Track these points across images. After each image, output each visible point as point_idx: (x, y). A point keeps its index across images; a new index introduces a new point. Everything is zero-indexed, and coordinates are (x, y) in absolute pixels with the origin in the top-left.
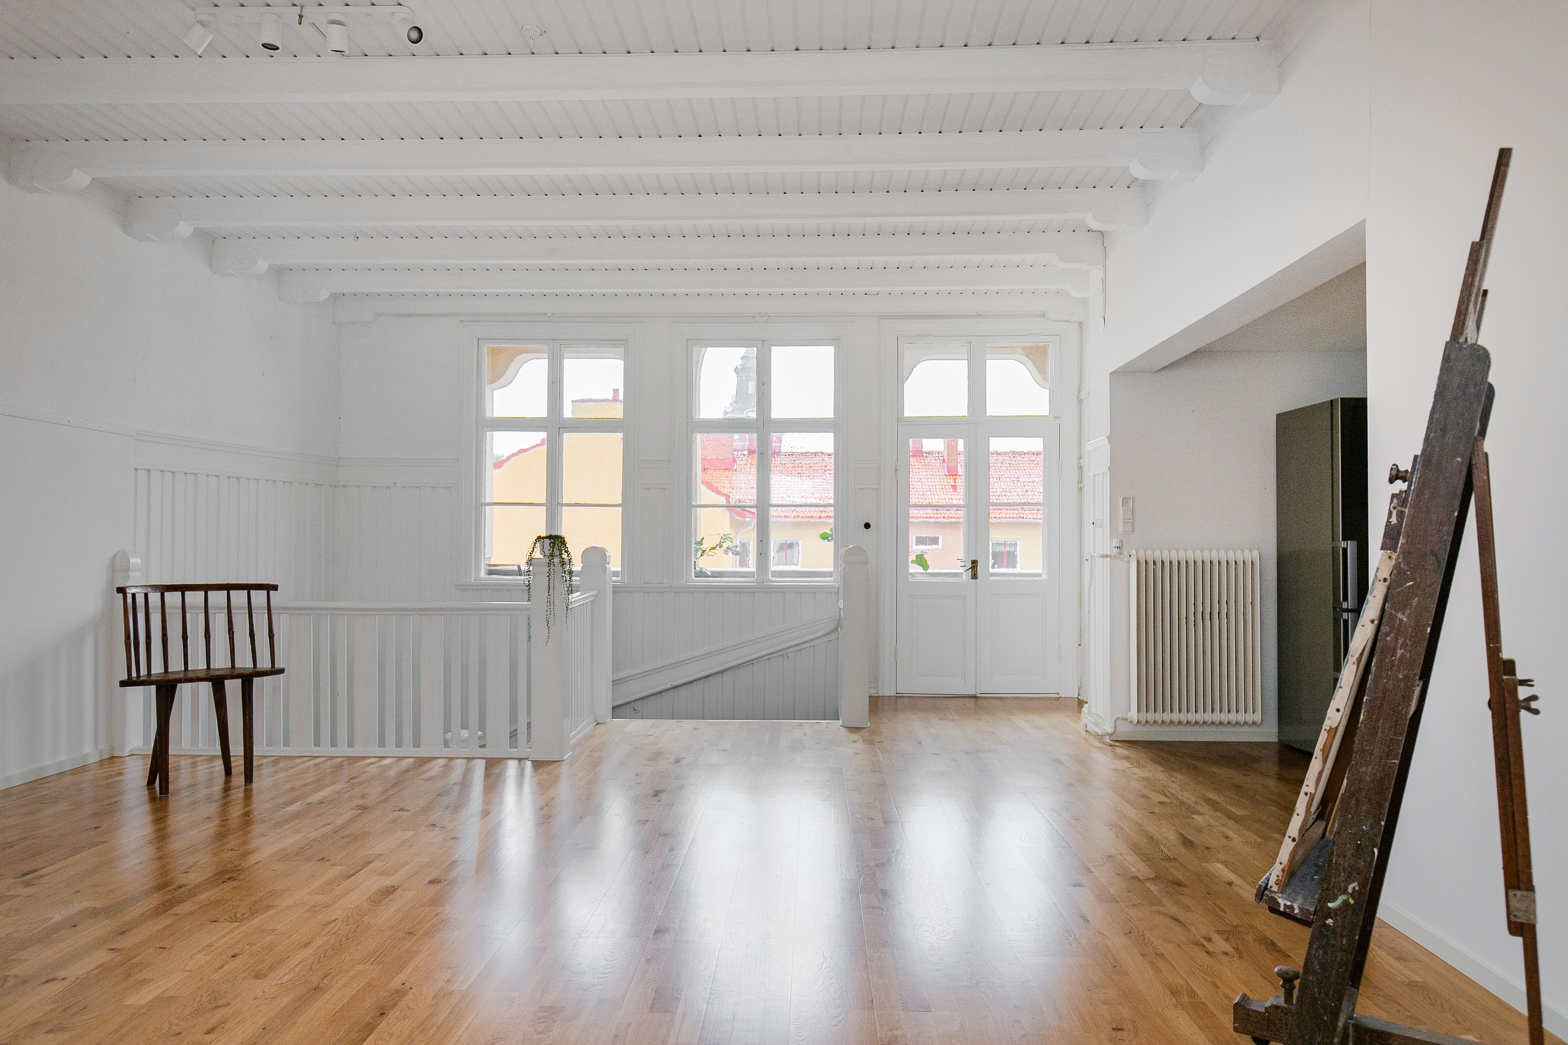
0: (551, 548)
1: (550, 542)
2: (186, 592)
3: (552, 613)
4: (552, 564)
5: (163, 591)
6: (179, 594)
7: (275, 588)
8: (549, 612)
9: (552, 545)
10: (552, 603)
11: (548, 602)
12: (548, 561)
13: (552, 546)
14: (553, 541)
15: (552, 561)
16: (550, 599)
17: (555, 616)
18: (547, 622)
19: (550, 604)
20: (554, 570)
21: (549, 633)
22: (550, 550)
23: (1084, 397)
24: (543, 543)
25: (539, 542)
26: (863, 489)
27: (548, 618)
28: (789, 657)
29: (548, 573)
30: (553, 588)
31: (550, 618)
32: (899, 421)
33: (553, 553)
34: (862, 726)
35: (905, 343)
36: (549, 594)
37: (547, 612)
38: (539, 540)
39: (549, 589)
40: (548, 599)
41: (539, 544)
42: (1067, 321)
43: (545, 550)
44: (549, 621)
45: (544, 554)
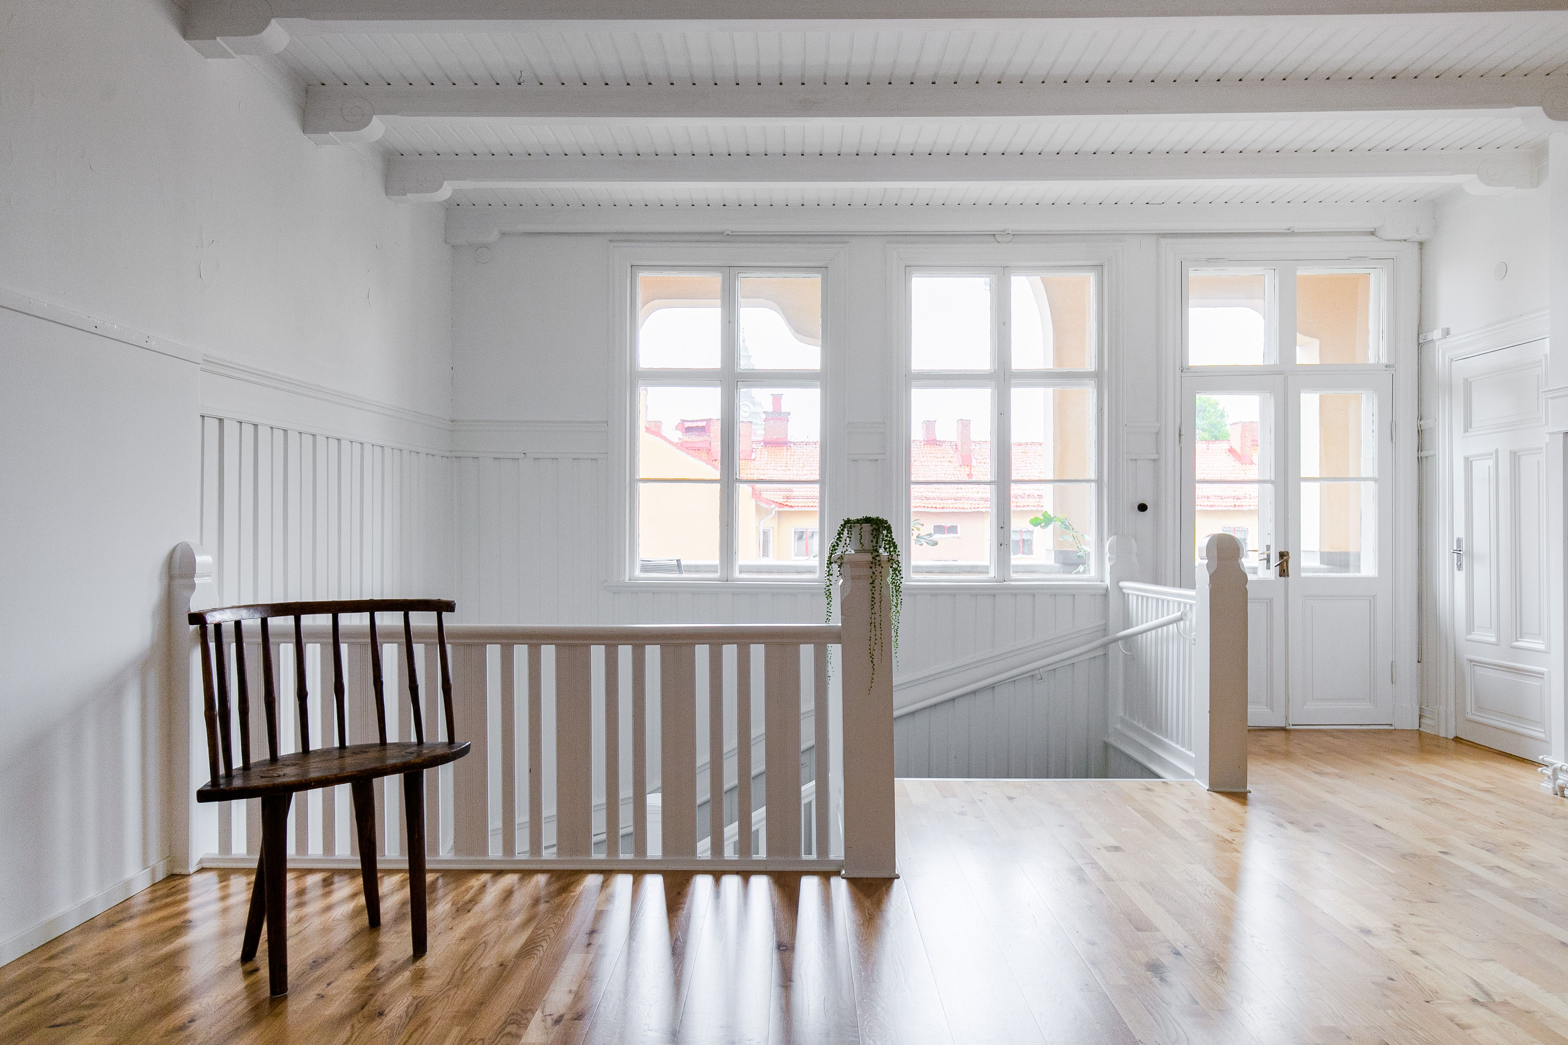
0: (874, 538)
1: (872, 528)
2: (302, 616)
3: (879, 641)
4: (877, 563)
5: (266, 616)
6: (290, 620)
7: (449, 607)
8: (873, 639)
9: (874, 533)
10: (877, 625)
11: (873, 625)
12: (870, 559)
13: (875, 535)
14: (876, 527)
15: (878, 558)
16: (875, 619)
17: (882, 646)
18: (871, 657)
19: (875, 628)
20: (880, 573)
21: (873, 674)
22: (872, 541)
23: (1440, 336)
24: (860, 530)
25: (851, 528)
26: (1136, 460)
27: (872, 650)
28: (1042, 679)
29: (872, 577)
30: (880, 602)
31: (874, 650)
32: (1182, 372)
33: (877, 546)
34: (1242, 790)
35: (1190, 269)
36: (873, 611)
37: (870, 640)
38: (851, 526)
39: (873, 603)
40: (873, 618)
41: (851, 531)
42: (1405, 240)
43: (860, 542)
44: (873, 655)
45: (862, 548)
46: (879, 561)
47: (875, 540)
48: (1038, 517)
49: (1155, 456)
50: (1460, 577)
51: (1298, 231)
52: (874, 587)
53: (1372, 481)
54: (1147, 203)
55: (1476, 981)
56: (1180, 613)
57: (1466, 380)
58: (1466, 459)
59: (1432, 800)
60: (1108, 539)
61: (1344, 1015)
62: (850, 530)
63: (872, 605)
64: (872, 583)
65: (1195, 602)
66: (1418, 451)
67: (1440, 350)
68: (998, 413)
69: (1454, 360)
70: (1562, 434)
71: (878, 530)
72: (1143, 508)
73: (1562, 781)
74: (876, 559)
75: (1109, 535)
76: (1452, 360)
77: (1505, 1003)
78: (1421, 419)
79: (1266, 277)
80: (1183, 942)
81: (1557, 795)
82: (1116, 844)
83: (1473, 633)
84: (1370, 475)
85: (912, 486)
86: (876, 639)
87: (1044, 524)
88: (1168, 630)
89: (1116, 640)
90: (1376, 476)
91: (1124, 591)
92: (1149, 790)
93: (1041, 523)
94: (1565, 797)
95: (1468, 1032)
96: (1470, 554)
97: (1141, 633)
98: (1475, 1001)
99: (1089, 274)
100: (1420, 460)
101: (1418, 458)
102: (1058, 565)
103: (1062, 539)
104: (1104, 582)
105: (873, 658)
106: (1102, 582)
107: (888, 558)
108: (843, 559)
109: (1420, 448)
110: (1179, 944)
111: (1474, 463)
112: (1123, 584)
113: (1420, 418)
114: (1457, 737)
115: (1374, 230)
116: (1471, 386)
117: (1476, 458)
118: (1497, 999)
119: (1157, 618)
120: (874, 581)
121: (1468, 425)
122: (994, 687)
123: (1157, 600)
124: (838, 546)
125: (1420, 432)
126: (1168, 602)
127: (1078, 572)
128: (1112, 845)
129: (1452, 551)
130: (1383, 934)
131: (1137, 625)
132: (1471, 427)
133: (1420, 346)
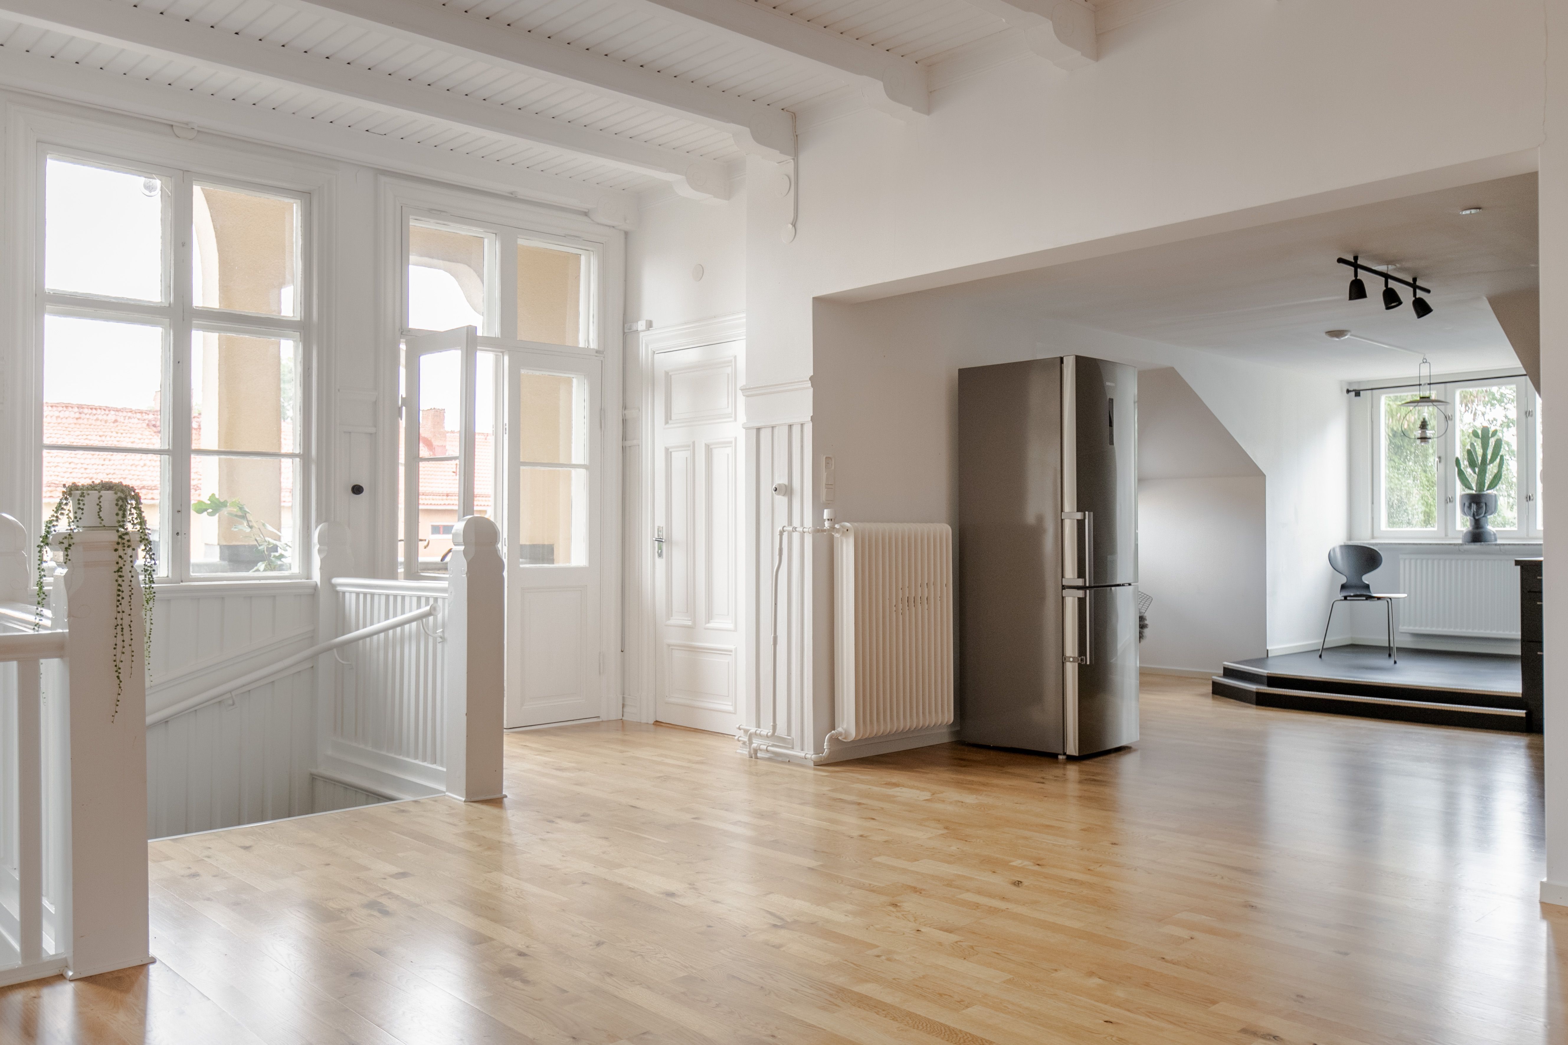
0: (120, 510)
1: (113, 497)
3: (127, 650)
4: (126, 544)
9: (120, 503)
11: (119, 627)
12: (115, 538)
13: (118, 507)
14: (119, 495)
16: (122, 619)
17: (133, 656)
18: (116, 671)
19: (122, 631)
20: (131, 557)
21: (119, 694)
22: (117, 514)
23: (644, 328)
24: (99, 498)
25: (84, 497)
26: (350, 432)
27: (118, 661)
28: (233, 704)
29: (117, 563)
30: (130, 596)
31: (122, 661)
32: (401, 334)
33: (124, 521)
34: (498, 796)
35: (411, 217)
36: (119, 609)
37: (115, 648)
38: (83, 493)
39: (120, 598)
40: (119, 619)
41: (82, 500)
42: (613, 227)
43: (99, 515)
44: (120, 669)
45: (101, 523)
46: (129, 541)
47: (121, 513)
48: (202, 502)
49: (373, 430)
50: (660, 563)
51: (522, 197)
52: (120, 576)
53: (583, 468)
54: (367, 131)
55: (768, 911)
56: (428, 608)
57: (667, 373)
58: (667, 449)
59: (665, 777)
60: (316, 527)
61: (691, 964)
62: (81, 498)
63: (119, 601)
64: (118, 571)
65: (447, 595)
66: (623, 440)
67: (644, 341)
68: (174, 362)
69: (656, 352)
70: (755, 430)
71: (124, 500)
72: (357, 490)
73: (756, 745)
74: (124, 539)
75: (318, 523)
76: (654, 352)
77: (796, 922)
78: (625, 409)
79: (486, 241)
80: (523, 943)
81: (752, 757)
82: (400, 870)
83: (672, 618)
84: (581, 462)
85: (45, 452)
86: (124, 647)
87: (210, 510)
88: (403, 631)
89: (330, 649)
90: (587, 462)
91: (339, 588)
92: (403, 811)
93: (208, 509)
94: (758, 758)
95: (782, 949)
96: (670, 541)
97: (371, 635)
98: (775, 926)
99: (292, 201)
100: (624, 449)
101: (623, 447)
102: (225, 563)
103: (236, 530)
104: (311, 579)
105: (120, 673)
106: (307, 579)
107: (141, 537)
108: (72, 538)
109: (624, 438)
110: (520, 946)
111: (673, 454)
112: (337, 580)
113: (625, 407)
114: (657, 721)
115: (587, 211)
116: (671, 378)
117: (675, 450)
118: (789, 920)
119: (387, 617)
120: (121, 568)
121: (668, 418)
122: (167, 722)
123: (387, 596)
124: (57, 521)
125: (624, 421)
126: (403, 597)
127: (258, 570)
128: (397, 872)
129: (655, 539)
130: (684, 893)
131: (358, 629)
132: (671, 419)
133: (625, 336)
